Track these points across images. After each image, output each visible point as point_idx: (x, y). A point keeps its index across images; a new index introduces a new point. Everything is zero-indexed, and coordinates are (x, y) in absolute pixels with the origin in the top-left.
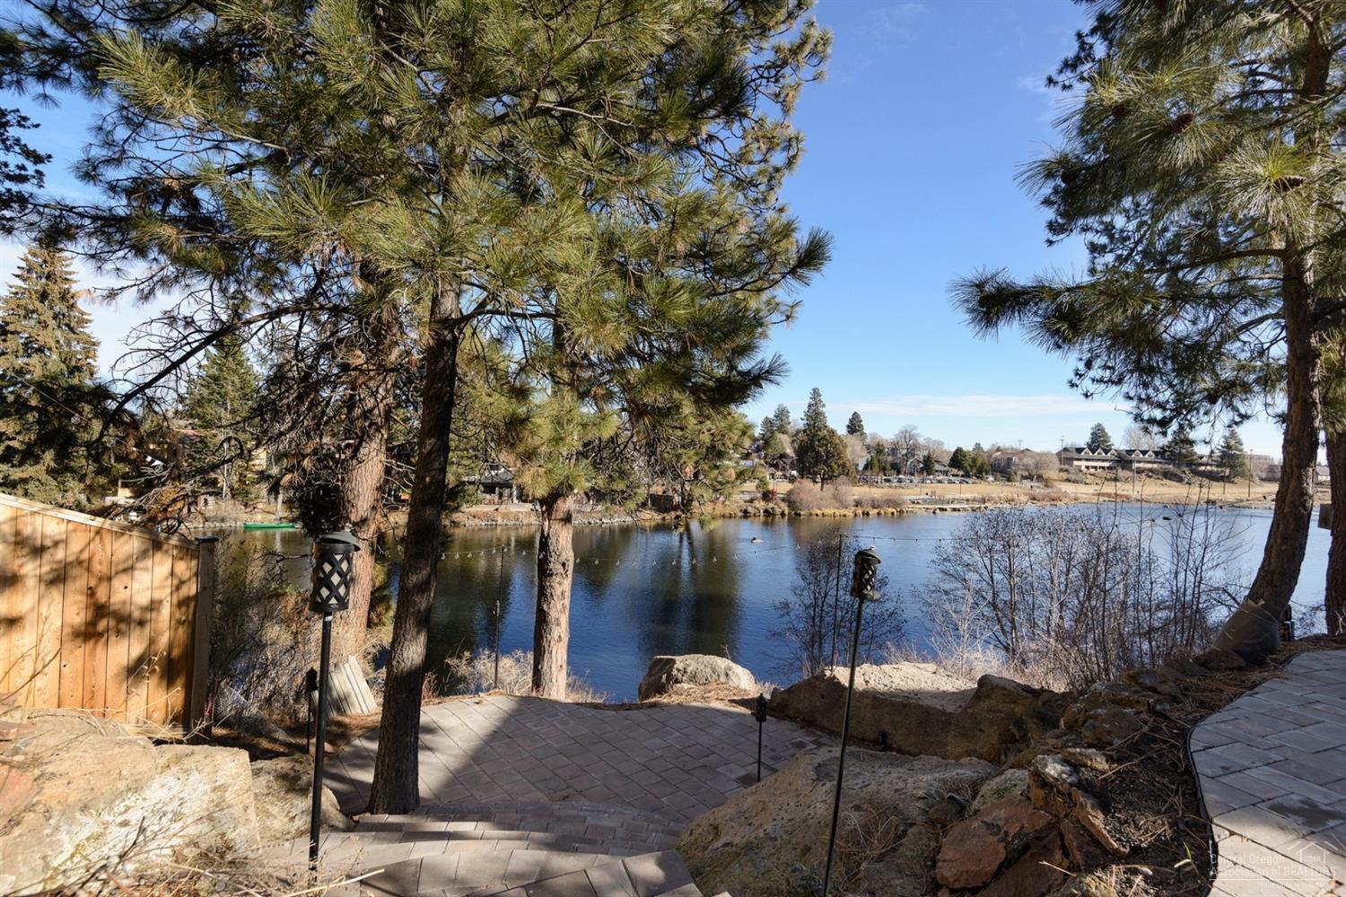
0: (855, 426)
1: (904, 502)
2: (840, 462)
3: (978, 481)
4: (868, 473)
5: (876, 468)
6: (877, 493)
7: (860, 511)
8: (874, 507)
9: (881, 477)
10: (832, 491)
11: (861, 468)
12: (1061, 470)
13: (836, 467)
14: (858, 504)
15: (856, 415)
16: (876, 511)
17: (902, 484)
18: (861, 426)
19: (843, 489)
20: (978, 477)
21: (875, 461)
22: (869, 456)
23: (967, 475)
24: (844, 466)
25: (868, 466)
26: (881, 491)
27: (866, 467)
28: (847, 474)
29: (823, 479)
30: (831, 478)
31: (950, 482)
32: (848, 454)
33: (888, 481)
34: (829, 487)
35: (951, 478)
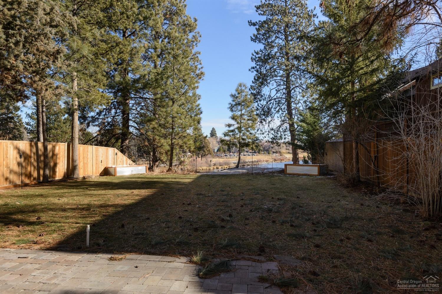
0: (213, 134)
1: (230, 163)
2: (208, 149)
3: (258, 154)
4: (219, 153)
5: (222, 151)
6: (221, 160)
7: (215, 167)
8: (220, 166)
9: (223, 154)
10: (205, 160)
11: (216, 151)
12: (287, 149)
13: (206, 151)
14: (215, 165)
15: (213, 129)
16: (221, 167)
17: (231, 157)
18: (215, 133)
19: (209, 159)
20: (259, 153)
21: (221, 148)
22: (219, 146)
23: (255, 152)
24: (209, 151)
25: (219, 150)
26: (223, 160)
27: (218, 151)
28: (211, 154)
29: (202, 156)
30: (205, 155)
31: (249, 155)
32: (211, 146)
33: (226, 156)
34: (204, 159)
35: (249, 154)
